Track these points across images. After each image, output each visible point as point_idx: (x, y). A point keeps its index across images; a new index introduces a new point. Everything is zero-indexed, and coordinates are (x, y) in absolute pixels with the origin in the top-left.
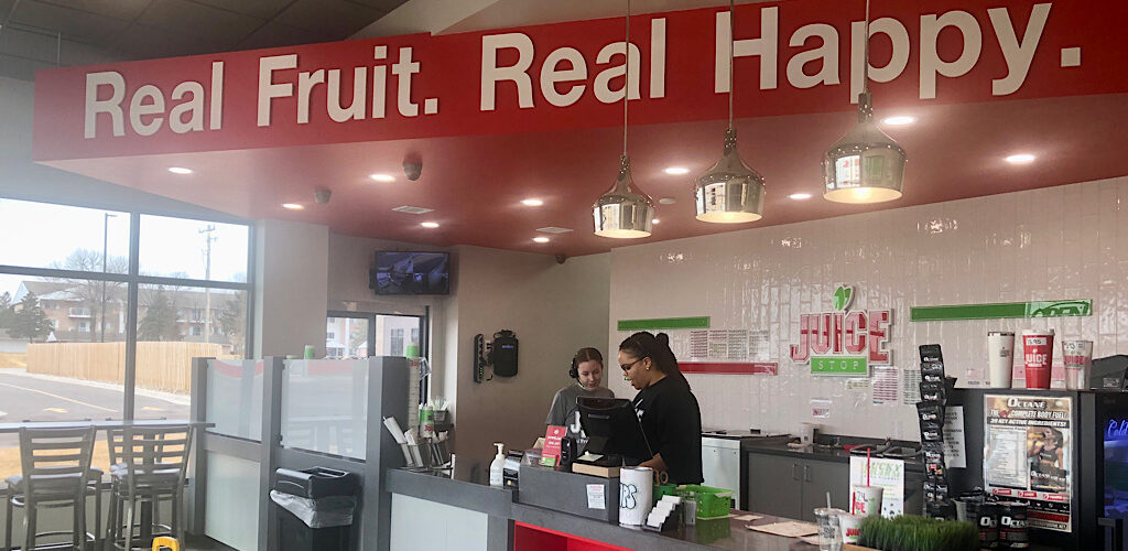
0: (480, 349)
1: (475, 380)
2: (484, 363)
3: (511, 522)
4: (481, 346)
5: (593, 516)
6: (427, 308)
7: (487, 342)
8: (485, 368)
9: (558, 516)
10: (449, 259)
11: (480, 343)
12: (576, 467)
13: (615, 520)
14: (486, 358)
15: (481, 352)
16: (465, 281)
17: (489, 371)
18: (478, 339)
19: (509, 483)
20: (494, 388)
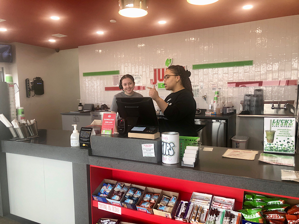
0: (28, 85)
1: (27, 96)
2: (30, 90)
3: (88, 166)
4: (29, 83)
5: (148, 161)
6: (3, 68)
7: (31, 81)
8: (31, 92)
9: (122, 162)
10: (11, 48)
11: (28, 82)
12: (130, 135)
13: (160, 162)
14: (31, 88)
15: (29, 86)
16: (19, 56)
17: (32, 93)
18: (27, 81)
19: (84, 145)
20: (35, 99)
